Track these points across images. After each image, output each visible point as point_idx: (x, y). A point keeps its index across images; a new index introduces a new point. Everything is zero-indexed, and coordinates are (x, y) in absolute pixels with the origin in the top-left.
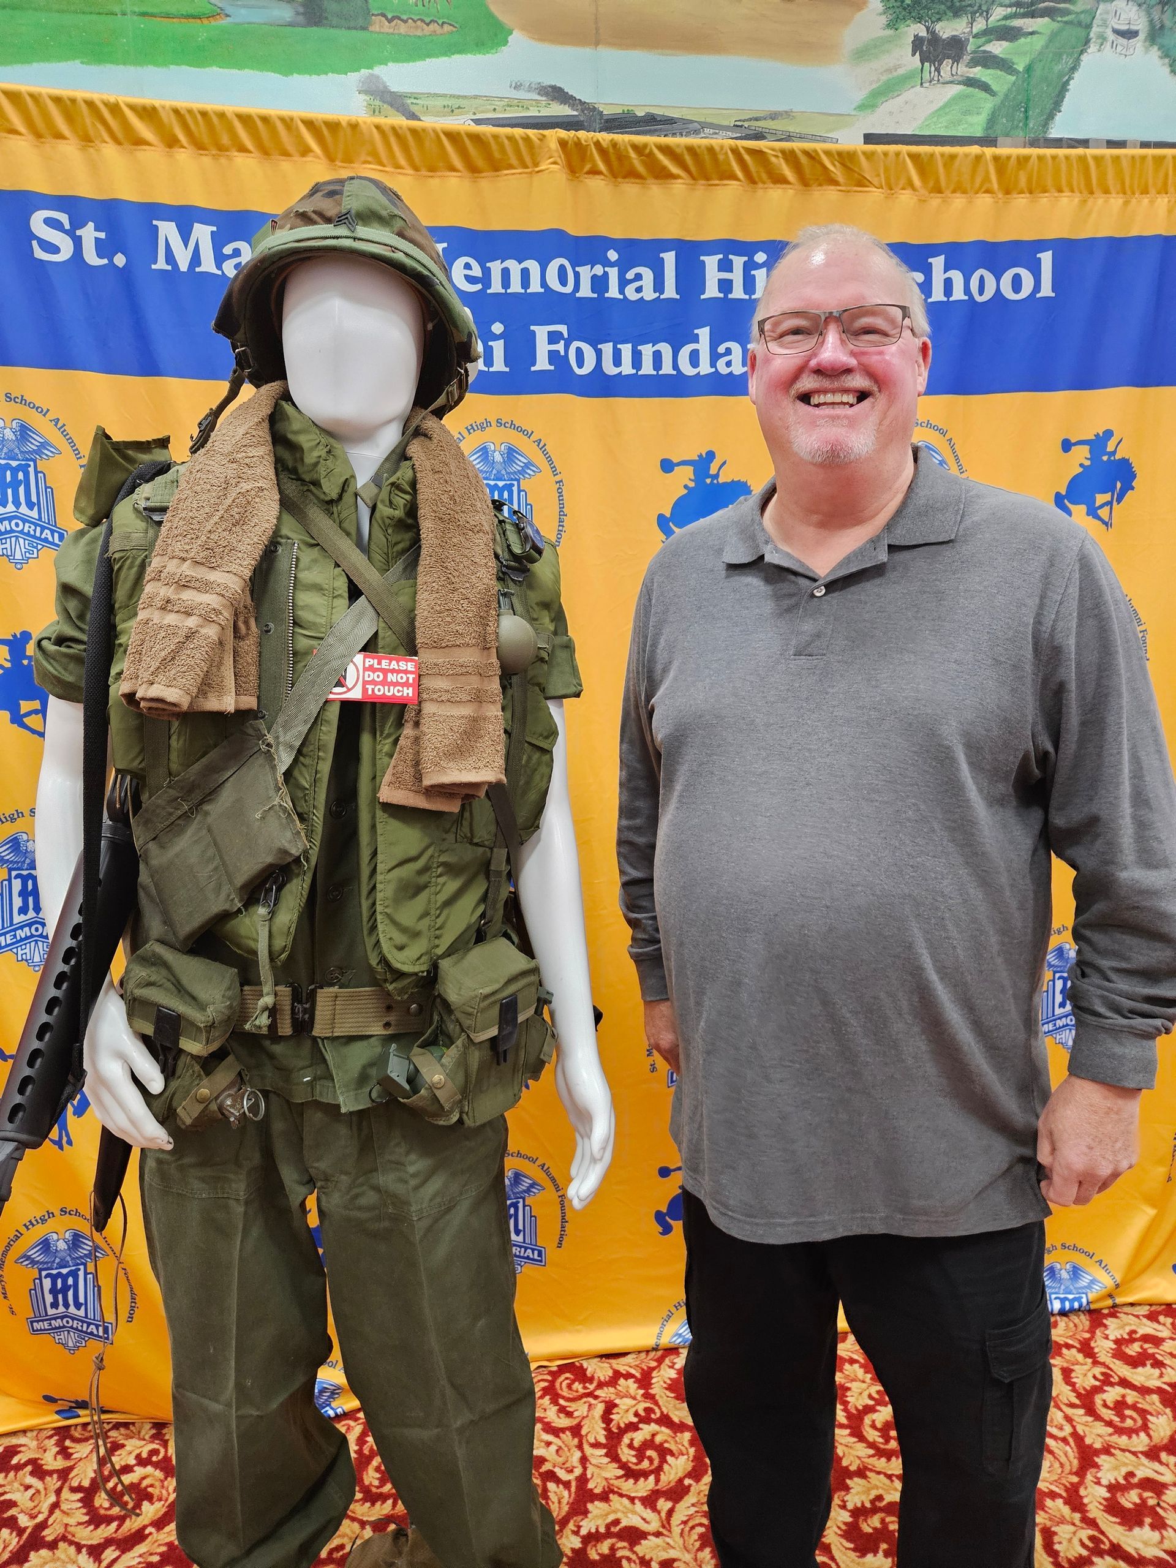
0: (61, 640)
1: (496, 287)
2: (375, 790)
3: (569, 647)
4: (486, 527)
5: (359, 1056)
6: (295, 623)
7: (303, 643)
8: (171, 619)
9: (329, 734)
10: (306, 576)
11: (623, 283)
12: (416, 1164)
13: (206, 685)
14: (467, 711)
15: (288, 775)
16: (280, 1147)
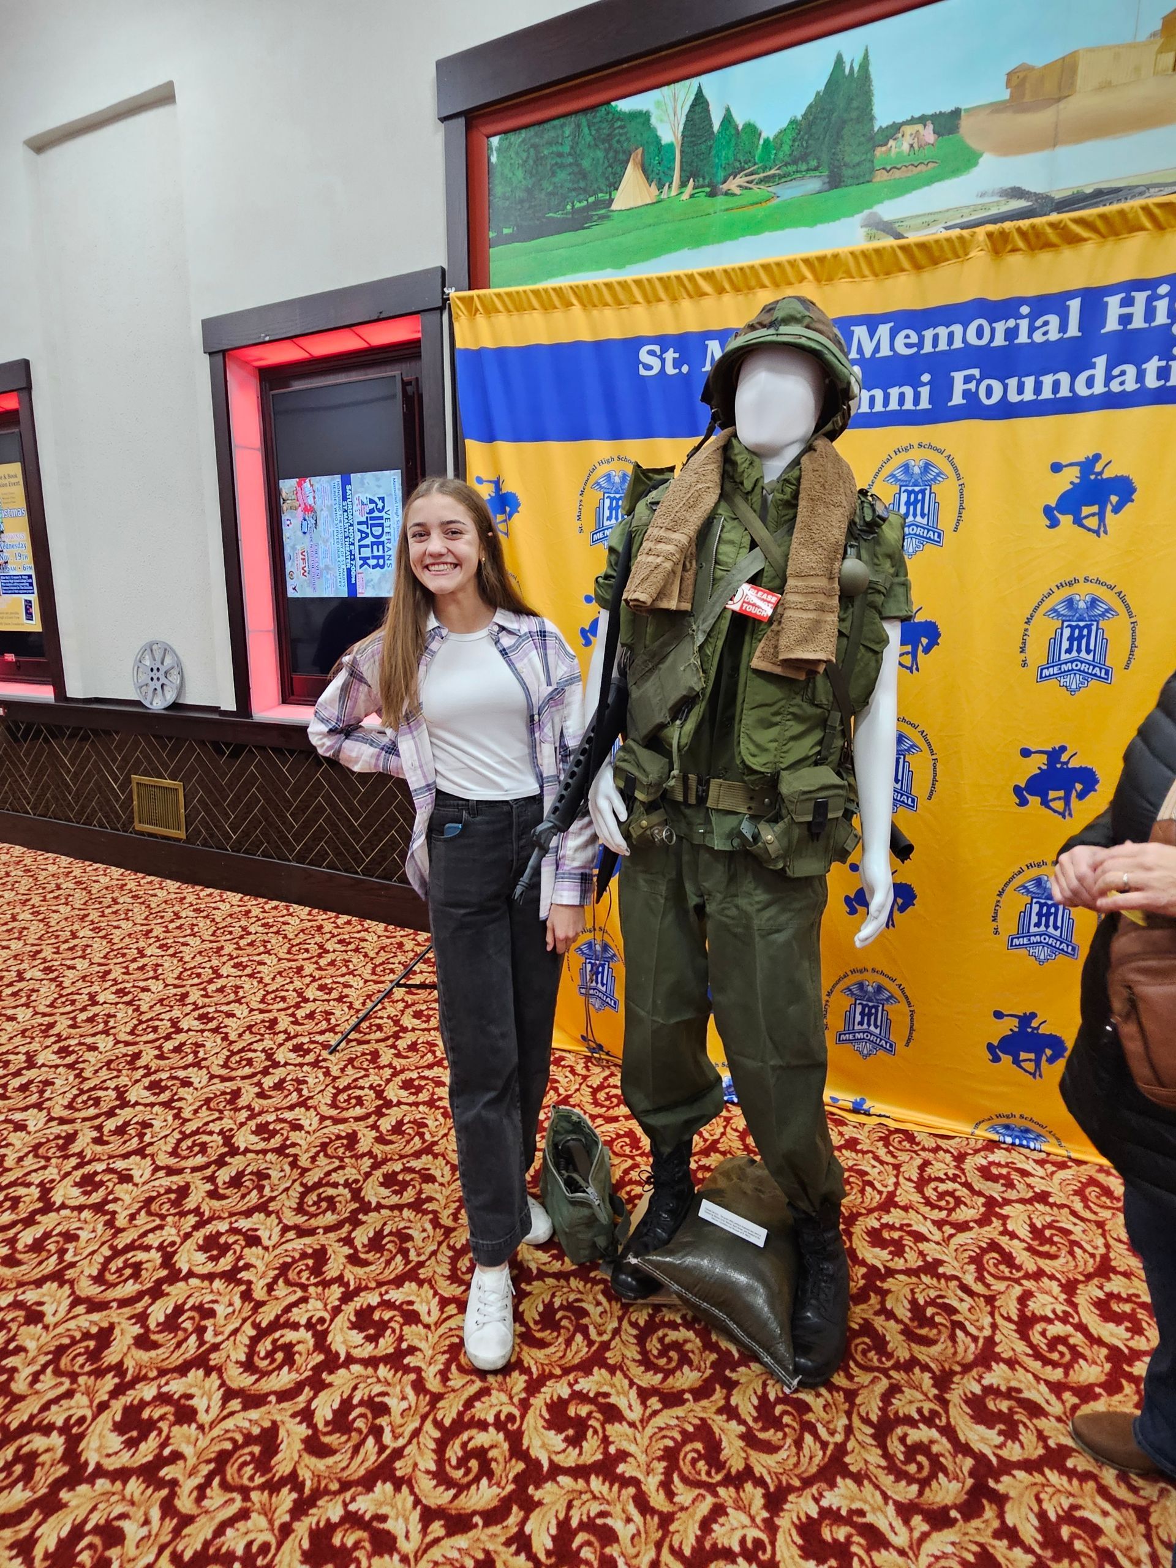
0: (607, 577)
1: (928, 348)
2: (750, 661)
3: (906, 585)
4: (845, 503)
5: (730, 822)
6: (716, 563)
7: (719, 573)
8: (650, 559)
9: (725, 624)
10: (725, 536)
11: (1032, 330)
12: (761, 896)
13: (661, 594)
14: (812, 615)
15: (701, 647)
16: (685, 870)
